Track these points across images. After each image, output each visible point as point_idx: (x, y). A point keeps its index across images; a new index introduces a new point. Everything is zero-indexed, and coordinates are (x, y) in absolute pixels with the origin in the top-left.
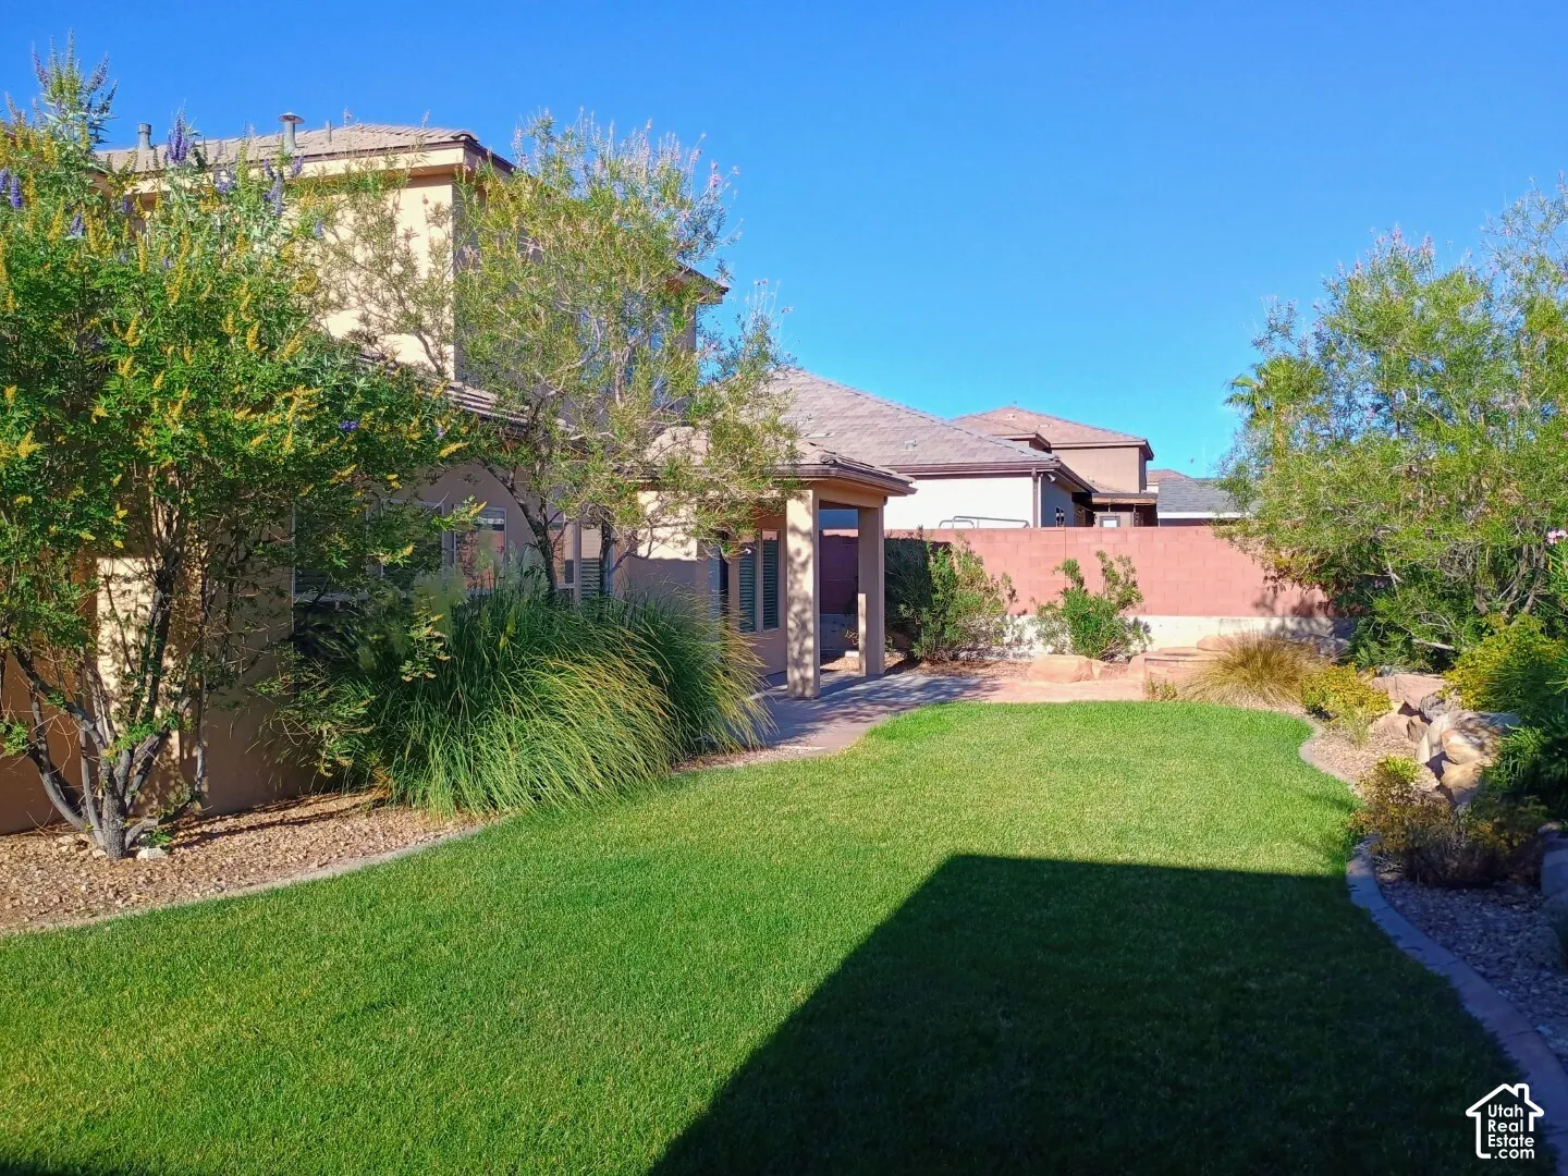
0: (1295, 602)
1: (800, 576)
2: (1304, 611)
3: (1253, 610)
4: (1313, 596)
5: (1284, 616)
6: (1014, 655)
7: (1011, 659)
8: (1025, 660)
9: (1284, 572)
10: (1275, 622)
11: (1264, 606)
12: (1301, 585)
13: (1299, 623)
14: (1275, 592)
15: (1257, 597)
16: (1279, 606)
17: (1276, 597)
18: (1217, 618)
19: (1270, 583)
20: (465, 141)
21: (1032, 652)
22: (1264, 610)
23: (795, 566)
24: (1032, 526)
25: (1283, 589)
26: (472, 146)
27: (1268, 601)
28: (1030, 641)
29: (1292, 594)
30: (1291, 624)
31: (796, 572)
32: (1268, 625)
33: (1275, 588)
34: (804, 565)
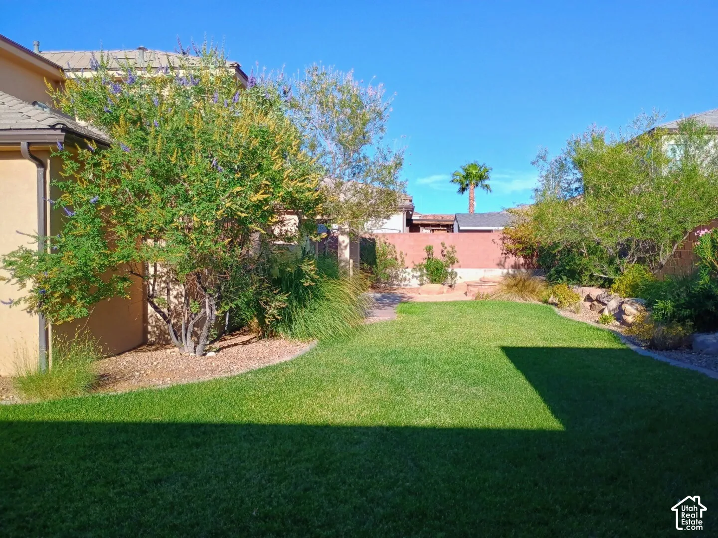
0: (513, 263)
1: (343, 251)
2: (516, 267)
3: (497, 266)
4: (519, 261)
5: (508, 269)
6: (404, 285)
7: (402, 287)
8: (408, 287)
9: (509, 251)
10: (505, 271)
11: (501, 265)
12: (515, 256)
13: (514, 271)
14: (505, 259)
15: (498, 262)
16: (506, 265)
17: (505, 261)
18: (483, 270)
19: (504, 255)
20: (236, 67)
21: (410, 284)
22: (501, 267)
23: (342, 247)
24: (402, 232)
25: (509, 257)
26: (238, 68)
27: (502, 263)
28: (409, 279)
29: (512, 260)
30: (511, 271)
31: (342, 250)
32: (502, 272)
33: (506, 257)
34: (346, 247)
